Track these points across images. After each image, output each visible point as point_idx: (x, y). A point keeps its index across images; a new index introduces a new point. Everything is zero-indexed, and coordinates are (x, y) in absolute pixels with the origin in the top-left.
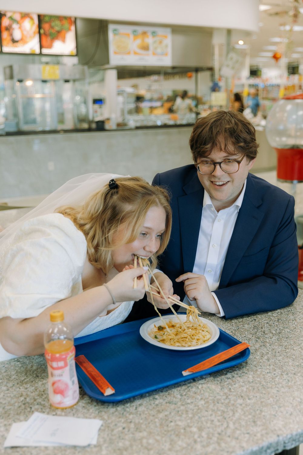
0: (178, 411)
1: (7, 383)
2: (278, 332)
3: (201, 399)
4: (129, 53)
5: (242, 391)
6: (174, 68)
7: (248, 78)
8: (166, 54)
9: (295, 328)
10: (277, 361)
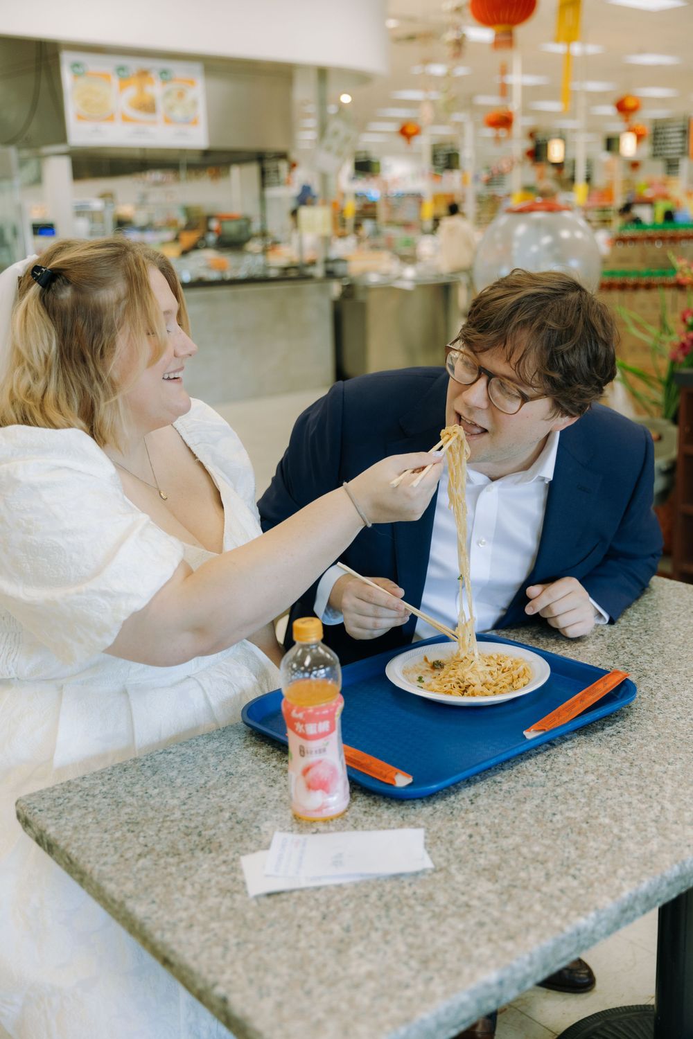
0: (557, 797)
1: (172, 792)
2: (657, 650)
3: (586, 772)
4: (111, 118)
5: (650, 752)
6: (206, 153)
7: (353, 179)
8: (194, 122)
9: (685, 642)
10: (685, 699)
